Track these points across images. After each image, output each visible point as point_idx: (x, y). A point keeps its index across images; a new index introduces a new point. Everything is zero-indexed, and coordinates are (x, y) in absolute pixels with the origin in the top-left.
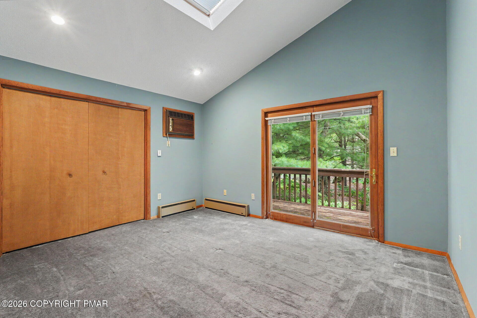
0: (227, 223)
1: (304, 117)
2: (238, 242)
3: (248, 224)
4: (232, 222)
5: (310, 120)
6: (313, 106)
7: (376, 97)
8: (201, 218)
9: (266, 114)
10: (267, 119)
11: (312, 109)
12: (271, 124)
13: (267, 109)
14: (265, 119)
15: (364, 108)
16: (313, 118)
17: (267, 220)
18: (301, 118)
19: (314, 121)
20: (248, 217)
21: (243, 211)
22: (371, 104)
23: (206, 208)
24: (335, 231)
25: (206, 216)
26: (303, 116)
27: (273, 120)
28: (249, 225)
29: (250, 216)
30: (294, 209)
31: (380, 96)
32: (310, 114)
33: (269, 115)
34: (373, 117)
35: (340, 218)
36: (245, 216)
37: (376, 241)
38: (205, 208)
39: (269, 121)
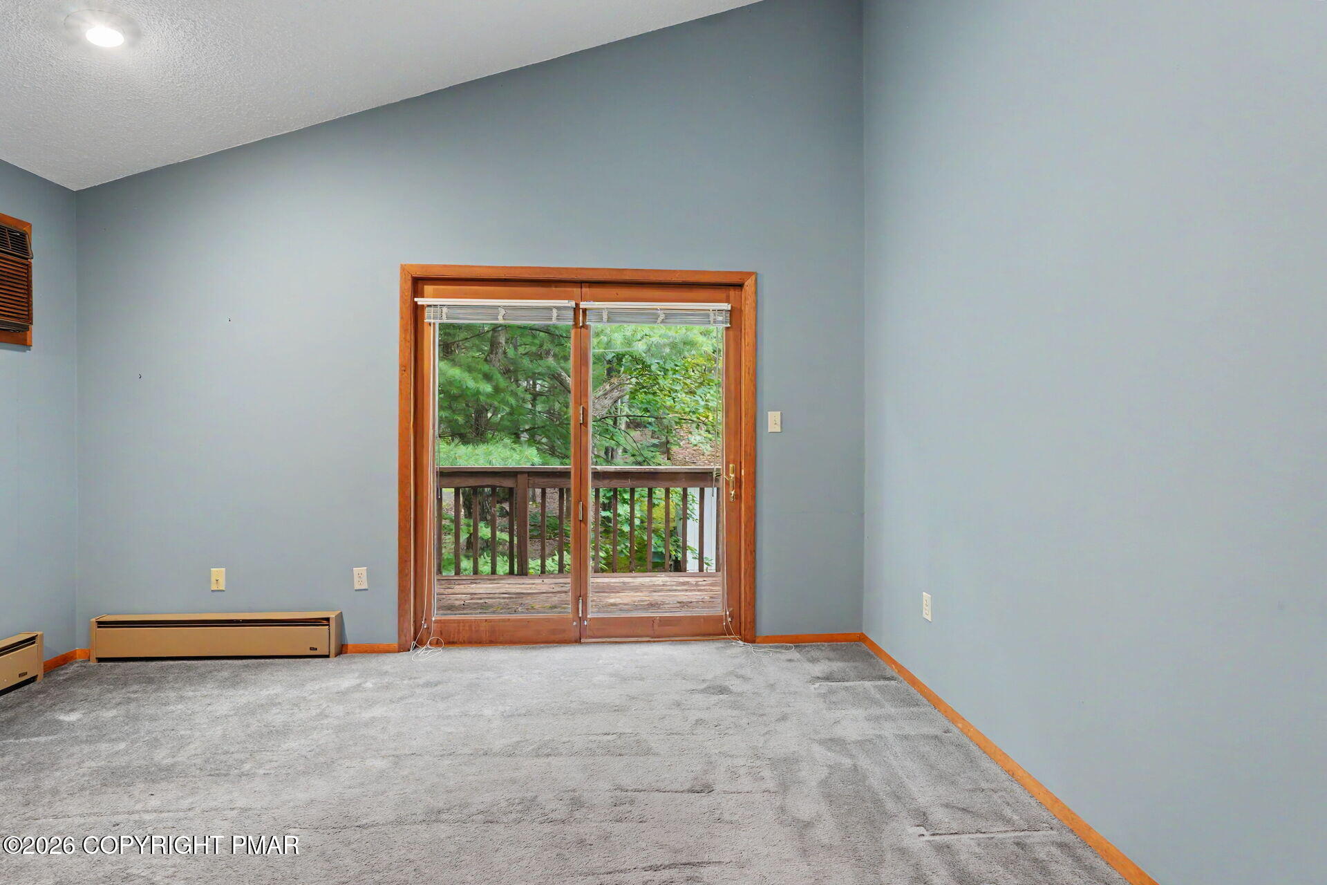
0: (272, 703)
1: (555, 311)
2: (379, 764)
3: (363, 685)
4: (293, 693)
5: (571, 323)
6: (581, 283)
7: (739, 286)
8: (108, 714)
9: (418, 283)
10: (420, 301)
11: (577, 291)
12: (437, 322)
13: (423, 267)
14: (416, 299)
15: (714, 308)
16: (581, 318)
17: (421, 651)
18: (545, 313)
19: (584, 326)
20: (343, 659)
21: (319, 637)
22: (728, 301)
23: (100, 660)
24: (640, 639)
25: (132, 696)
26: (550, 309)
27: (445, 310)
28: (369, 685)
29: (346, 653)
30: (472, 599)
31: (749, 283)
32: (573, 304)
33: (428, 289)
34: (731, 333)
35: (612, 601)
36: (328, 656)
37: (740, 642)
38: (93, 663)
39: (427, 309)
